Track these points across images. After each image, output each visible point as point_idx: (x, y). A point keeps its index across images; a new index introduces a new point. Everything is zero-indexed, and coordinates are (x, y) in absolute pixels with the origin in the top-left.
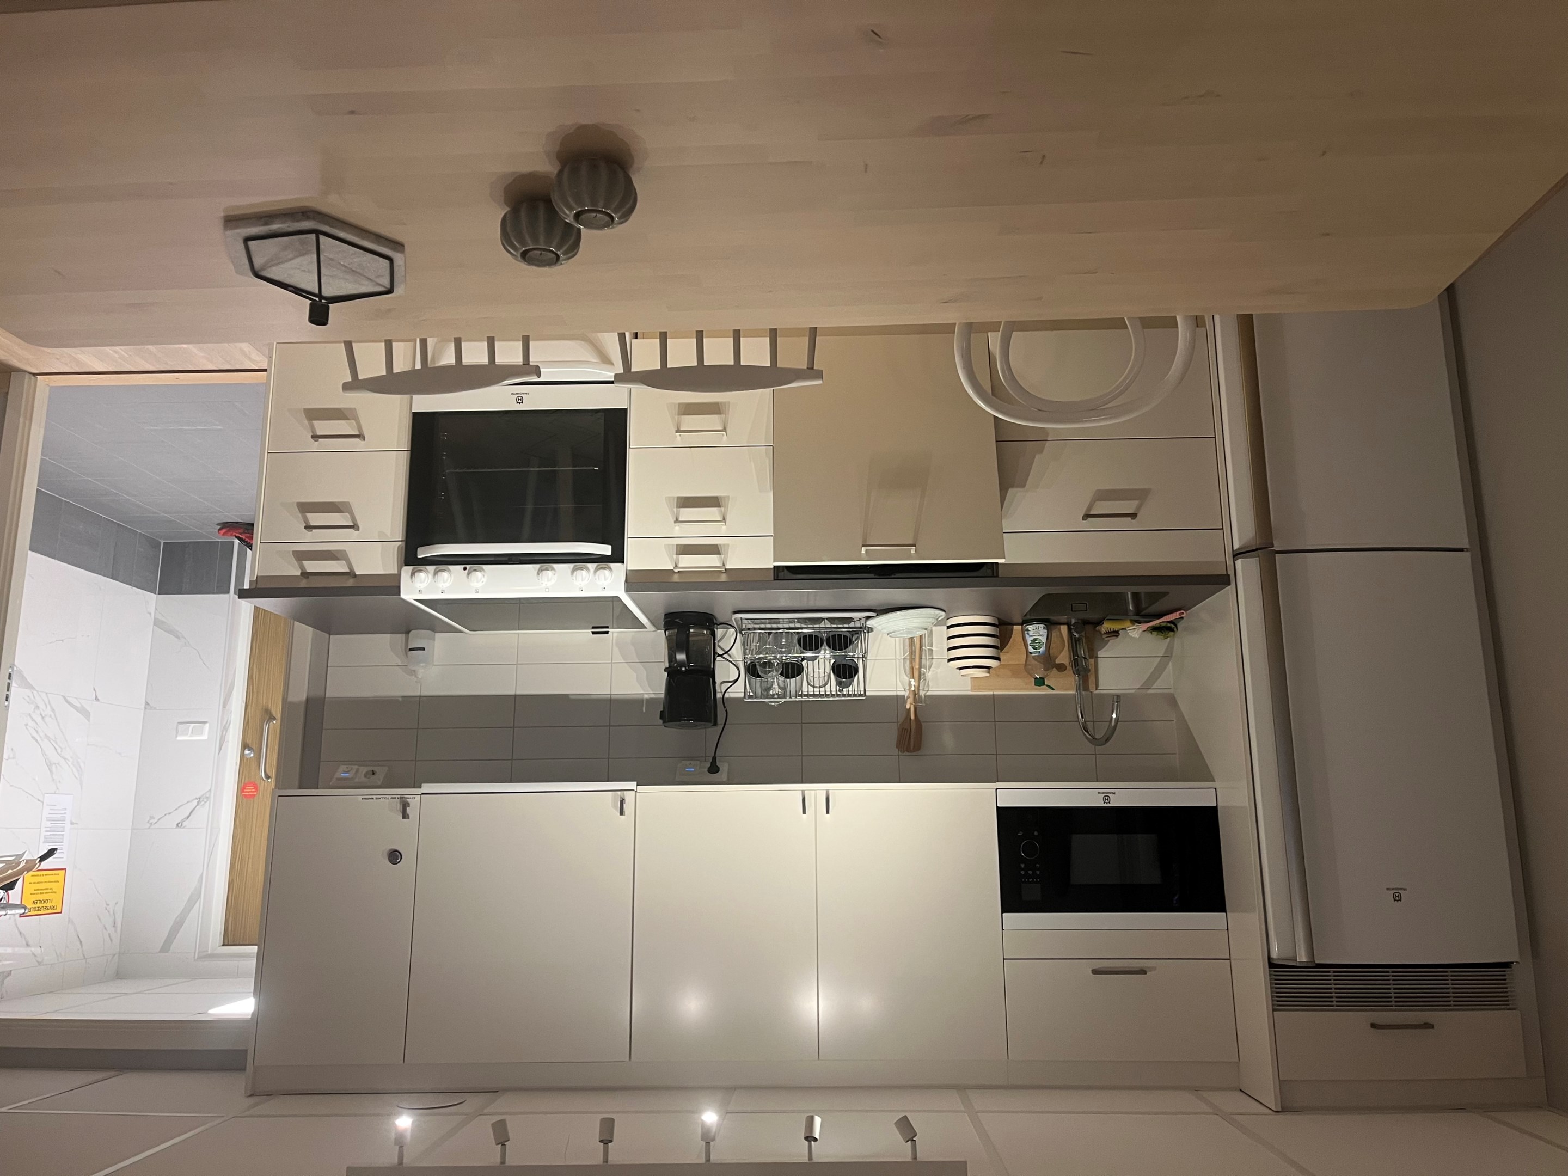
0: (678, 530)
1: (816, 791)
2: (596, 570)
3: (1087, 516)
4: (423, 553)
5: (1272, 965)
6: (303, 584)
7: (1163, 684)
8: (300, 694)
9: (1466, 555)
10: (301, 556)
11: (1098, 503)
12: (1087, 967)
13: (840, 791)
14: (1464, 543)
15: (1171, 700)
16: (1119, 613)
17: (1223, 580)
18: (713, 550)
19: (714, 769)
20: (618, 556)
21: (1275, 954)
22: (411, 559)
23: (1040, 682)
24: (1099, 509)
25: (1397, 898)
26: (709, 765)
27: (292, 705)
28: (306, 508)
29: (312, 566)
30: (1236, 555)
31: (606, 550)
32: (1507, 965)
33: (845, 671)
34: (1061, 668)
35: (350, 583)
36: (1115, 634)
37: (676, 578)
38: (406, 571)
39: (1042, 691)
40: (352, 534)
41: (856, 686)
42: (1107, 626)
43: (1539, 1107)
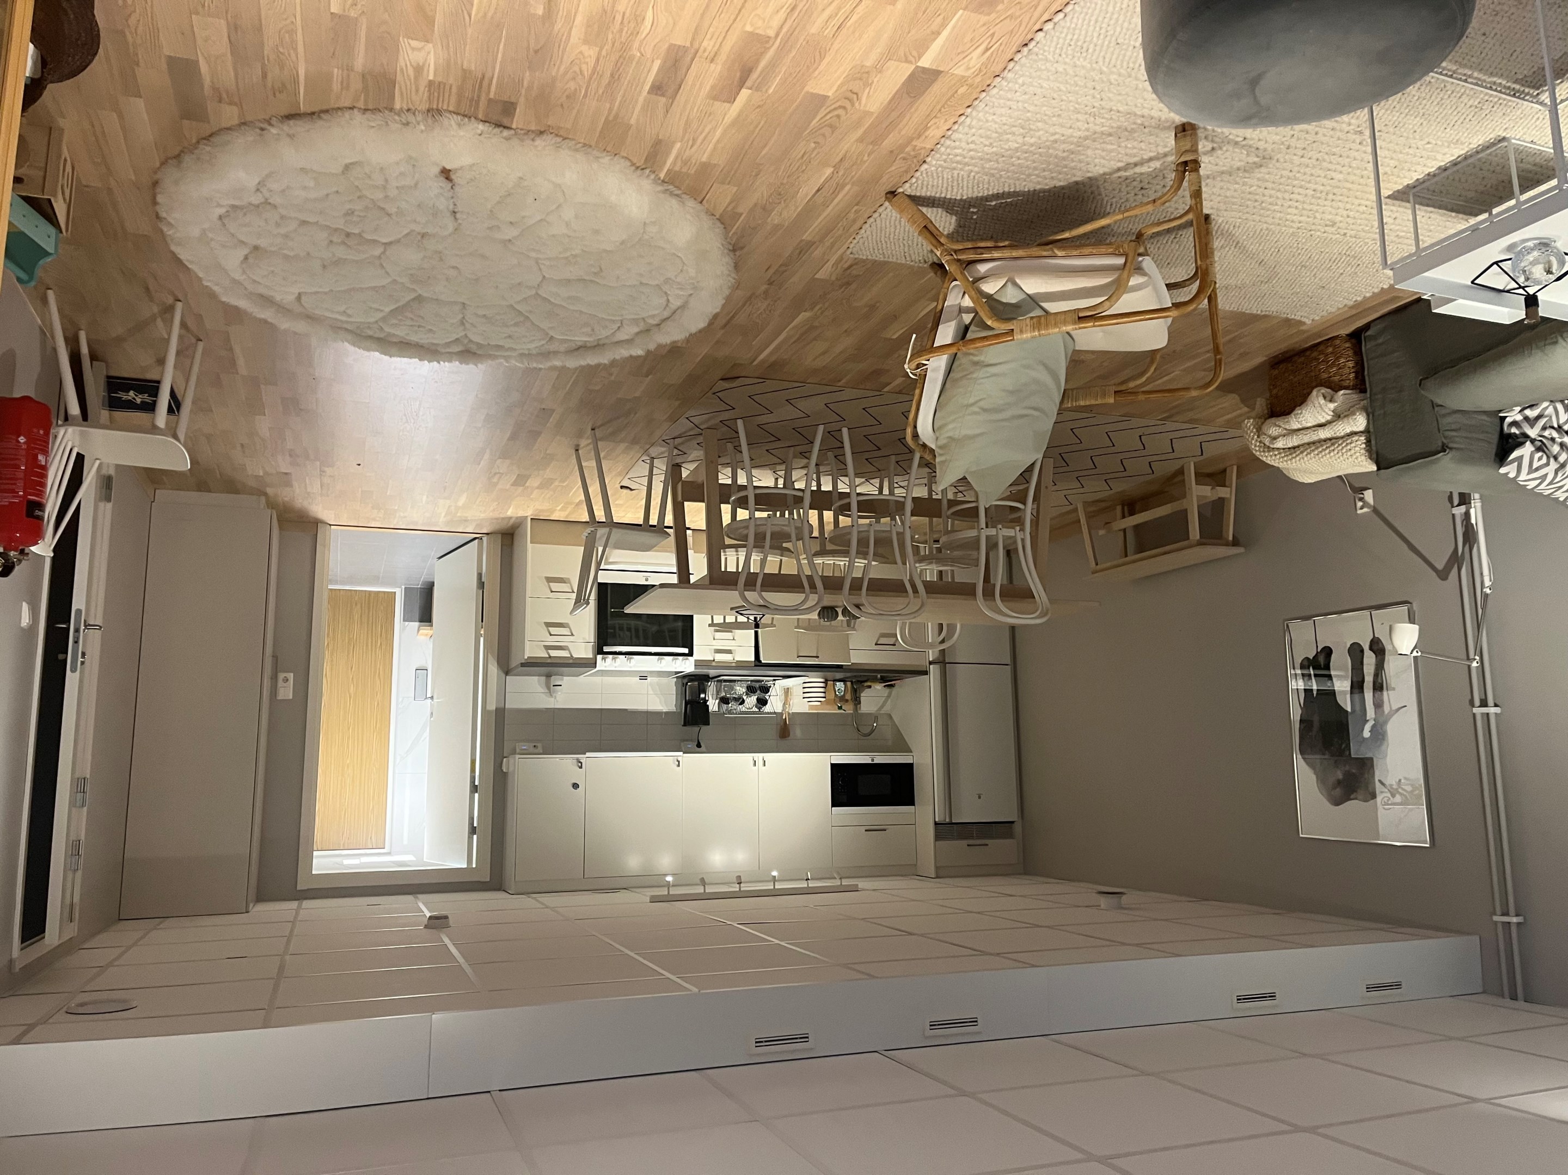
0: (714, 642)
1: (759, 757)
2: (683, 660)
3: (876, 644)
4: (606, 649)
5: (936, 824)
6: (549, 661)
7: (887, 709)
8: (492, 707)
9: (1009, 667)
10: (548, 648)
11: (881, 639)
12: (864, 828)
13: (768, 756)
14: (1009, 663)
15: (890, 716)
16: (875, 680)
17: (926, 673)
18: (729, 652)
19: (699, 746)
20: (691, 654)
21: (937, 820)
22: (600, 651)
23: (840, 708)
24: (882, 641)
25: (980, 797)
26: (696, 743)
27: (489, 712)
28: (549, 625)
29: (554, 653)
30: (931, 663)
31: (686, 651)
32: (1013, 822)
33: (762, 702)
34: (847, 701)
35: (571, 661)
36: (870, 687)
37: (714, 664)
38: (599, 657)
39: (842, 711)
40: (571, 638)
41: (767, 709)
42: (866, 684)
43: (1020, 874)
